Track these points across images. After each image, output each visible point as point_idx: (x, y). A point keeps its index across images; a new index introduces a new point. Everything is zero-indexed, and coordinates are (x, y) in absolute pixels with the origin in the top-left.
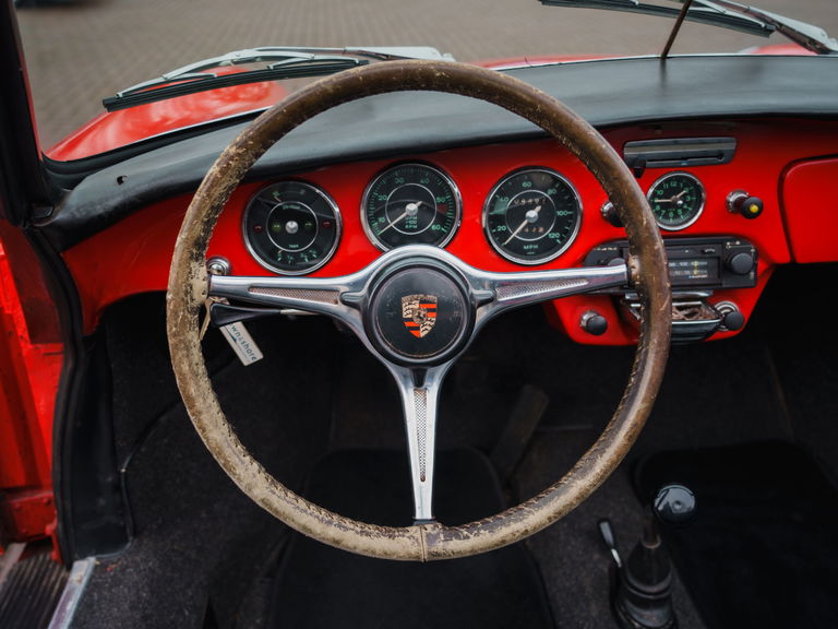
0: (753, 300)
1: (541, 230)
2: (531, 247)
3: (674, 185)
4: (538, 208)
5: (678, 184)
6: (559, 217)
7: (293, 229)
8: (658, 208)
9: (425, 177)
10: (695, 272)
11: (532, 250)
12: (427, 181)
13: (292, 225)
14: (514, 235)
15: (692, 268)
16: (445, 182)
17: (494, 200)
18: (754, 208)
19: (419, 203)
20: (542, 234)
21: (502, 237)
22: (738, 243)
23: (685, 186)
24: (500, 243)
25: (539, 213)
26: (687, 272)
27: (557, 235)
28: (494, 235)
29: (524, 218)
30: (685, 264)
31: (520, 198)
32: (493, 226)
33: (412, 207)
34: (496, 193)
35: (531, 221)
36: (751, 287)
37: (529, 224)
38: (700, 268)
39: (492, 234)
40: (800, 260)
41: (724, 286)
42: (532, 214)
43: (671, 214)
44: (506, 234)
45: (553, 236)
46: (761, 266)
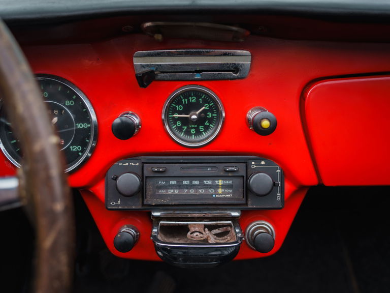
0: (287, 221)
3: (193, 100)
4: (55, 120)
5: (197, 100)
6: (78, 130)
8: (179, 123)
10: (220, 191)
15: (217, 187)
18: (266, 124)
22: (263, 163)
23: (205, 101)
26: (211, 191)
27: (79, 148)
30: (209, 182)
36: (281, 208)
38: (224, 186)
40: (327, 183)
41: (250, 206)
43: (193, 131)
45: (75, 149)
46: (288, 187)
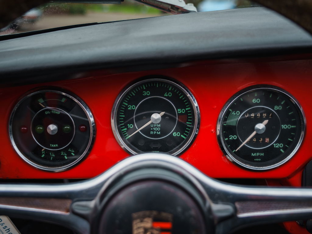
1: (267, 140)
2: (258, 154)
4: (266, 122)
6: (283, 130)
7: (52, 131)
9: (168, 92)
11: (259, 157)
12: (170, 95)
13: (52, 127)
14: (244, 143)
16: (185, 96)
17: (228, 113)
19: (163, 113)
20: (267, 144)
21: (233, 145)
24: (231, 149)
25: (266, 125)
27: (281, 145)
28: (227, 143)
29: (253, 129)
31: (250, 112)
32: (226, 135)
33: (156, 117)
34: (230, 108)
35: (259, 133)
37: (257, 134)
39: (225, 141)
42: (260, 126)
44: (236, 143)
45: (277, 146)
